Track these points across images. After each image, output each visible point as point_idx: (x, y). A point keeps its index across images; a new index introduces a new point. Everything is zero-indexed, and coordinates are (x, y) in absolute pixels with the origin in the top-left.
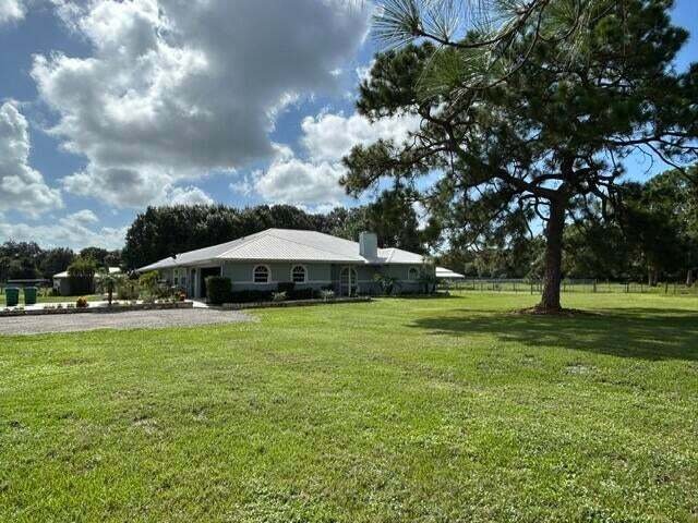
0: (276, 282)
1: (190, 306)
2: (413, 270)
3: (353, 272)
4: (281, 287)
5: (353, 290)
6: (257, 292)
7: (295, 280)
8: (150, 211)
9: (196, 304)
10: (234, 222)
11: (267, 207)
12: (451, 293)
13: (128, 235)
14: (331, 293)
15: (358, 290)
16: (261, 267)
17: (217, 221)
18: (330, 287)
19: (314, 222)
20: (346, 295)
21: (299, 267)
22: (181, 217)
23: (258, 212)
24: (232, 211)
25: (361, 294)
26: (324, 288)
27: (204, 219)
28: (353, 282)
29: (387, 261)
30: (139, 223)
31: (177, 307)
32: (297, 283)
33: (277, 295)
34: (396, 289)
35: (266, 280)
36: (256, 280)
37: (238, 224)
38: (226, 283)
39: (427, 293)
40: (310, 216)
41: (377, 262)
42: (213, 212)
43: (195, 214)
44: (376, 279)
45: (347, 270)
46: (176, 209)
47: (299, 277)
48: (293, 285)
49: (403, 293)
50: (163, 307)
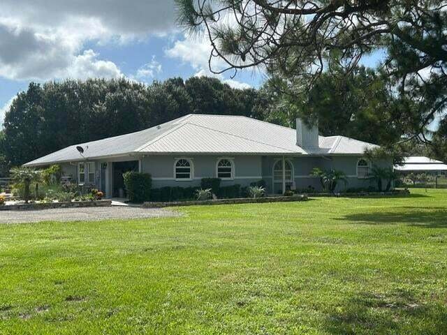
0: (200, 178)
1: (109, 204)
2: (362, 163)
3: (288, 167)
4: (205, 184)
5: (288, 186)
6: (179, 189)
7: (219, 175)
8: (33, 88)
9: (114, 203)
10: (139, 102)
11: (180, 81)
12: (412, 191)
13: (6, 120)
14: (261, 190)
15: (294, 188)
16: (182, 161)
17: (118, 101)
18: (261, 184)
19: (242, 99)
20: (280, 192)
21: (224, 161)
22: (72, 96)
23: (169, 89)
24: (136, 87)
25: (296, 192)
26: (253, 185)
27: (102, 98)
28: (288, 178)
29: (330, 152)
30: (20, 104)
31: (95, 205)
32: (223, 179)
33: (201, 192)
34: (341, 185)
35: (188, 176)
36: (178, 176)
37: (145, 104)
38: (146, 179)
39: (380, 190)
40: (237, 91)
41: (318, 153)
42: (112, 88)
43: (89, 92)
44: (316, 173)
45: (280, 163)
46: (66, 86)
47: (225, 172)
48: (219, 180)
49: (349, 191)
50: (81, 205)
